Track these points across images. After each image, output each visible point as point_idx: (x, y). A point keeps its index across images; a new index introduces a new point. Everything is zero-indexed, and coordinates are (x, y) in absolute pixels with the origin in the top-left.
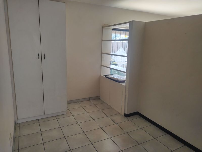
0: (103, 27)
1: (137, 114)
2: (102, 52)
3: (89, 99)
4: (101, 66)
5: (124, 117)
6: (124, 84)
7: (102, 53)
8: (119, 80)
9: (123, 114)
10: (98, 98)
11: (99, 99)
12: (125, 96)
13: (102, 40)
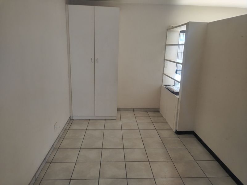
0: (167, 30)
1: (192, 133)
2: (165, 58)
3: (147, 110)
4: (163, 74)
5: (175, 134)
6: (178, 97)
7: (165, 60)
8: (175, 91)
9: (174, 131)
10: (157, 111)
11: (159, 112)
12: (178, 110)
13: (166, 45)
